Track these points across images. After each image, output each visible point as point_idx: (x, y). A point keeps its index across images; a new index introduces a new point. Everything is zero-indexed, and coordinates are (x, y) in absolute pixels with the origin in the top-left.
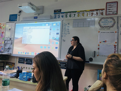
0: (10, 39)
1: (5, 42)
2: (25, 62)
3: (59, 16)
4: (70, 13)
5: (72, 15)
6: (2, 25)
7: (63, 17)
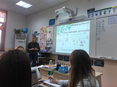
0: (51, 40)
1: (47, 43)
2: (63, 59)
3: (93, 15)
4: (104, 10)
5: (106, 11)
6: (44, 29)
7: (97, 15)
